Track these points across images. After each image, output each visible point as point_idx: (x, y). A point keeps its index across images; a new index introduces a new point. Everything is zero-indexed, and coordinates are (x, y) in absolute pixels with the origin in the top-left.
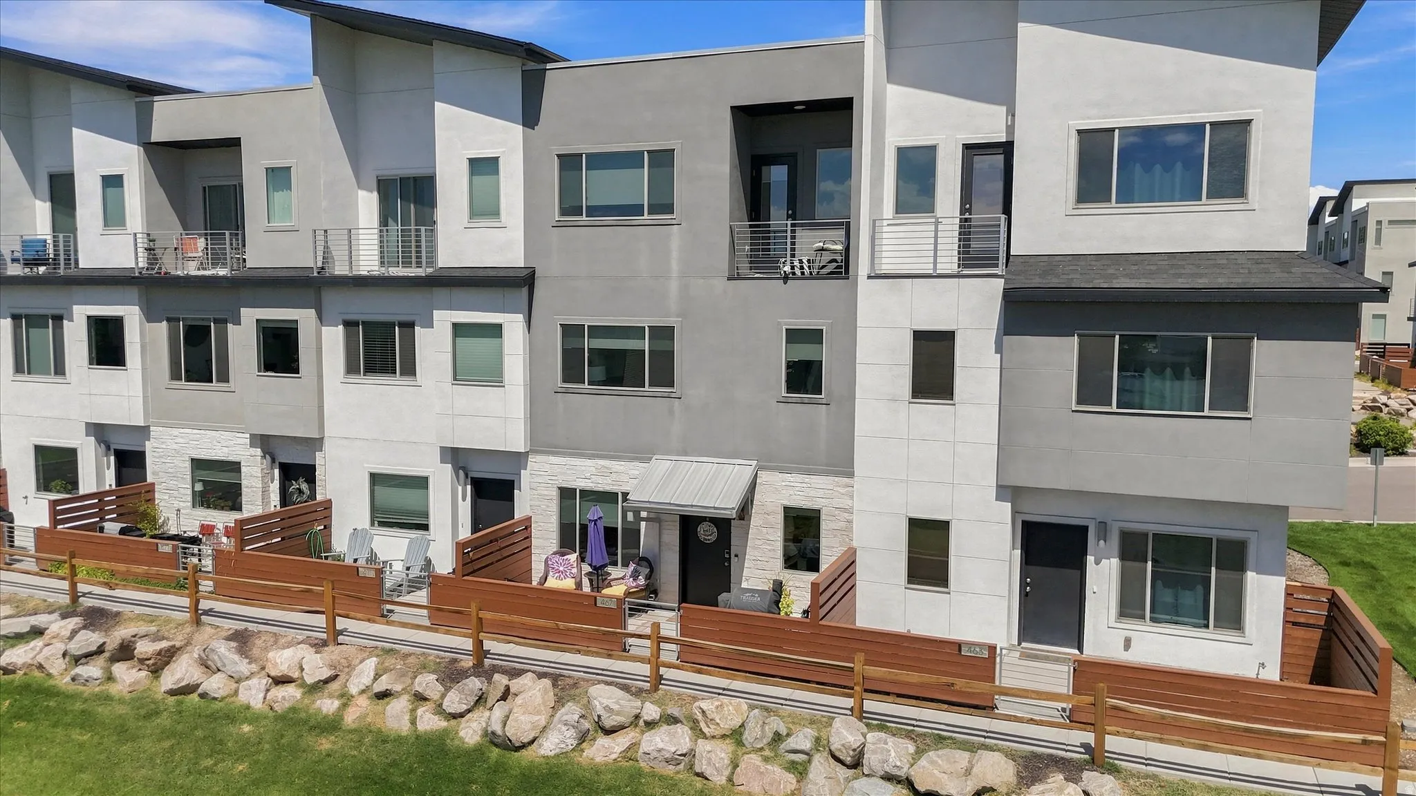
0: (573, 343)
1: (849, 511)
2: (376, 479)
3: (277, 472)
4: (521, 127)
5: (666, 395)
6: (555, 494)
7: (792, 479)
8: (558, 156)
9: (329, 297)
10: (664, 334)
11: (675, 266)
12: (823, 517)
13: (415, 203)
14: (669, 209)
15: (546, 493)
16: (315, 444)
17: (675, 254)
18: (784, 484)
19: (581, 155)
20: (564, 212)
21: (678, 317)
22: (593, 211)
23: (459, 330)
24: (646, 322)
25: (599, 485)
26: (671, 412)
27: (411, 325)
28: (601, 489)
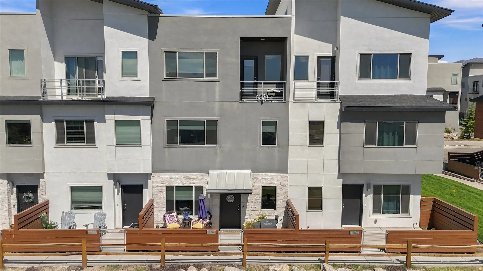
0: (173, 128)
1: (286, 186)
2: (73, 189)
3: (15, 190)
4: (148, 39)
5: (214, 147)
6: (164, 189)
7: (265, 176)
8: (165, 52)
9: (46, 109)
10: (213, 123)
11: (217, 97)
12: (277, 189)
13: (85, 68)
14: (214, 75)
15: (160, 189)
16: (41, 175)
17: (217, 93)
18: (262, 178)
19: (176, 52)
20: (167, 75)
21: (218, 117)
22: (181, 75)
23: (118, 123)
24: (205, 119)
25: (185, 184)
26: (216, 153)
27: (93, 121)
28: (186, 186)
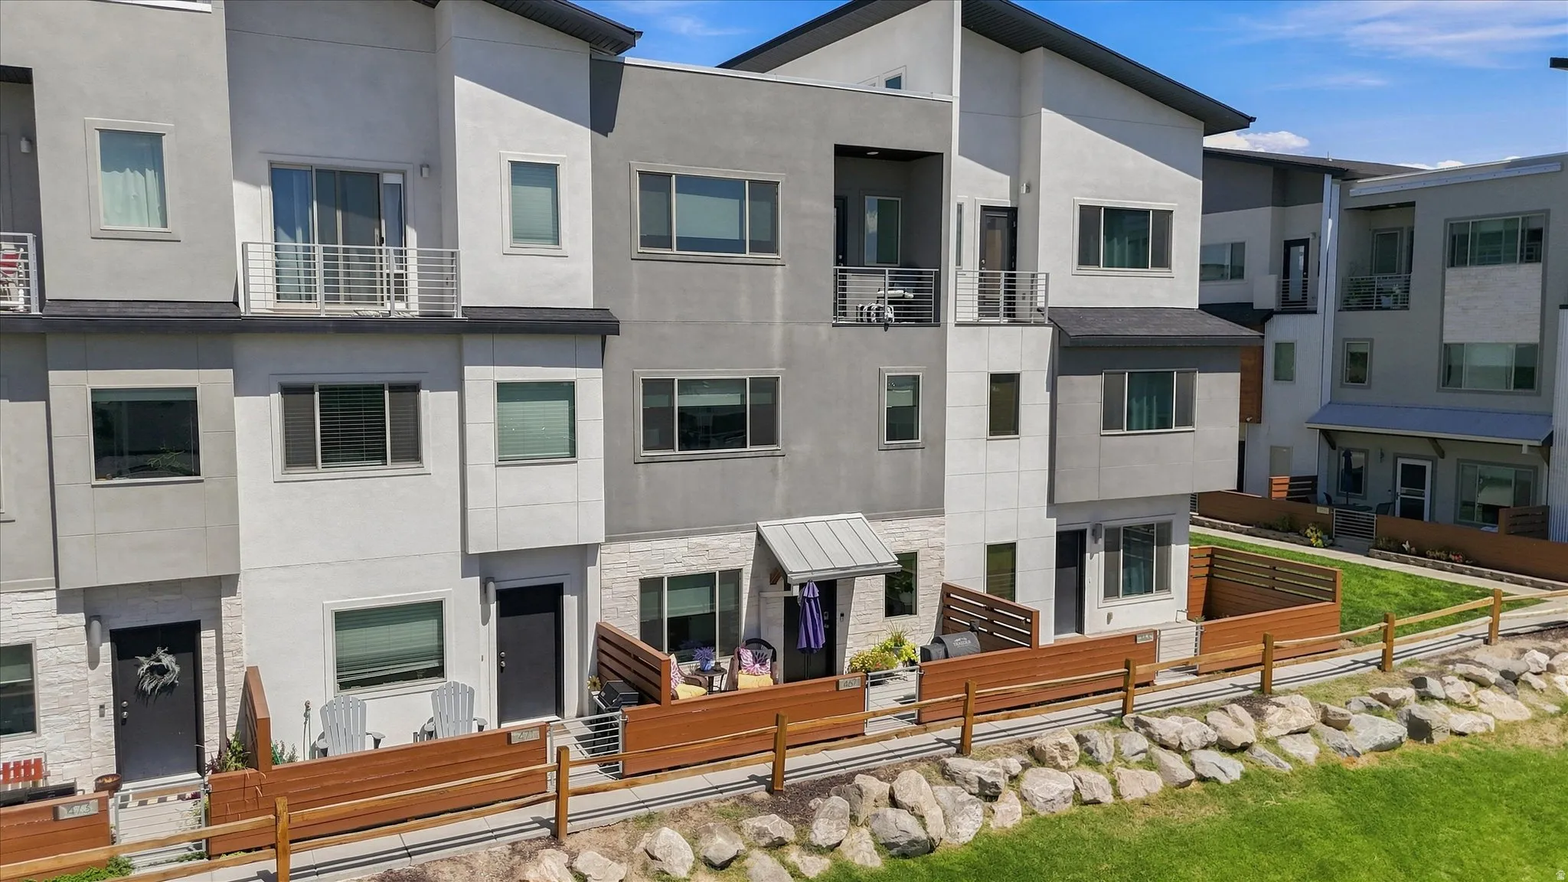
0: (660, 402)
1: (941, 548)
2: (345, 620)
3: (106, 649)
4: (590, 130)
5: (769, 453)
6: (636, 588)
7: (894, 526)
8: (641, 173)
9: (248, 348)
10: (767, 387)
11: (779, 312)
12: (919, 557)
13: (344, 210)
14: (771, 246)
15: (624, 589)
16: (223, 584)
17: (778, 299)
18: (885, 532)
19: (670, 175)
20: (646, 241)
21: (781, 366)
22: (686, 243)
23: (507, 392)
24: (747, 374)
25: (693, 568)
26: (774, 471)
27: (415, 388)
28: (697, 572)
